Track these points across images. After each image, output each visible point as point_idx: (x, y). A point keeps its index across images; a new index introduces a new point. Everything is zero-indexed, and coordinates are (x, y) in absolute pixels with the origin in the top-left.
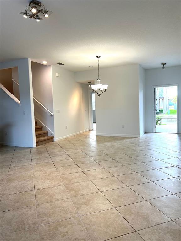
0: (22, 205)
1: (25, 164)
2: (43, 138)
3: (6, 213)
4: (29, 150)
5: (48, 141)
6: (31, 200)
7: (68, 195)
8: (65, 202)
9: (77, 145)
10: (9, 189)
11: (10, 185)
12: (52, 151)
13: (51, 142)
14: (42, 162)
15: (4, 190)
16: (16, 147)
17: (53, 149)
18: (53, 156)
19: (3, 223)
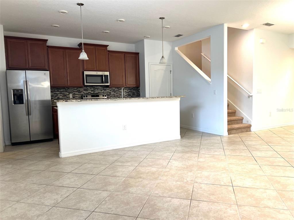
0: (218, 199)
1: (216, 153)
2: (236, 126)
3: (201, 203)
4: (219, 138)
5: (243, 130)
6: (230, 196)
7: (284, 205)
8: (280, 213)
9: (289, 140)
10: (201, 177)
11: (201, 173)
12: (250, 143)
13: (247, 131)
14: (238, 154)
15: (196, 178)
16: (203, 133)
17: (251, 141)
18: (253, 149)
19: (199, 213)
